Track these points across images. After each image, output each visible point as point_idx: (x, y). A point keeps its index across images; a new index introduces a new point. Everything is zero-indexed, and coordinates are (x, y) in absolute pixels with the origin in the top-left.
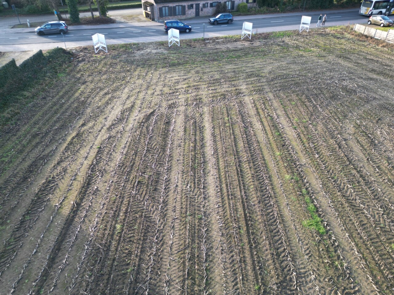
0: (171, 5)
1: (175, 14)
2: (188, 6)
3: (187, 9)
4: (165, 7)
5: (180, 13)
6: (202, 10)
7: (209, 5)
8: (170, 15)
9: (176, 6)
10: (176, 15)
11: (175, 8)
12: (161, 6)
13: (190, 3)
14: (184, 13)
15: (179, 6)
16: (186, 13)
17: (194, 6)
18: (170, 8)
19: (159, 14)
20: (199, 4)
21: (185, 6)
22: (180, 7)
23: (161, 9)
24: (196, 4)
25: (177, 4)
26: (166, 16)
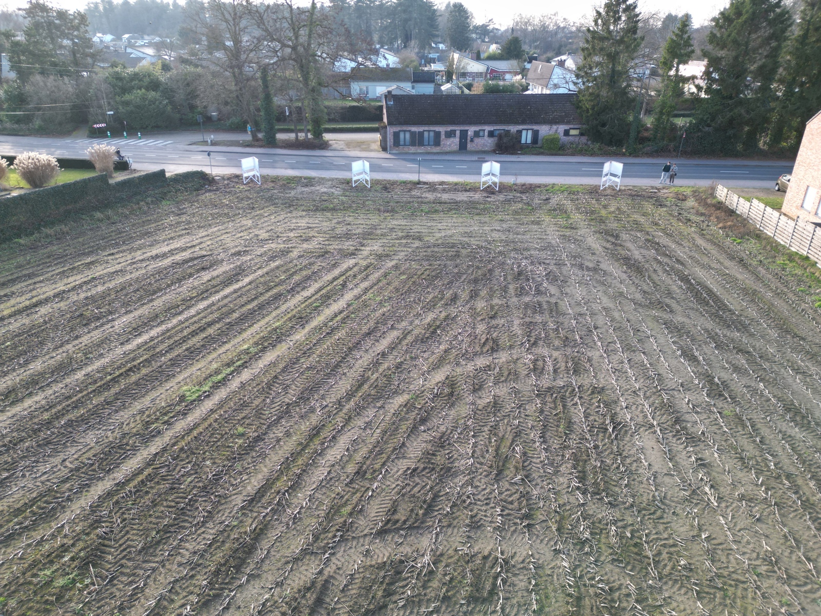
0: (415, 129)
1: (421, 144)
2: (446, 132)
3: (443, 137)
4: (405, 131)
5: (432, 143)
6: (472, 140)
7: (486, 134)
8: (413, 144)
9: (424, 131)
10: (423, 145)
11: (421, 134)
12: (396, 129)
13: (449, 128)
14: (437, 143)
15: (429, 131)
16: (442, 143)
17: (458, 133)
18: (413, 134)
19: (392, 141)
20: (467, 131)
21: (439, 132)
22: (432, 134)
23: (396, 135)
24: (461, 131)
25: (426, 128)
26: (405, 145)
